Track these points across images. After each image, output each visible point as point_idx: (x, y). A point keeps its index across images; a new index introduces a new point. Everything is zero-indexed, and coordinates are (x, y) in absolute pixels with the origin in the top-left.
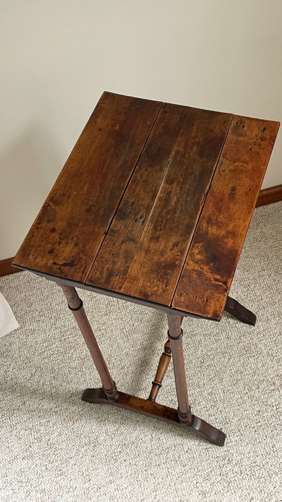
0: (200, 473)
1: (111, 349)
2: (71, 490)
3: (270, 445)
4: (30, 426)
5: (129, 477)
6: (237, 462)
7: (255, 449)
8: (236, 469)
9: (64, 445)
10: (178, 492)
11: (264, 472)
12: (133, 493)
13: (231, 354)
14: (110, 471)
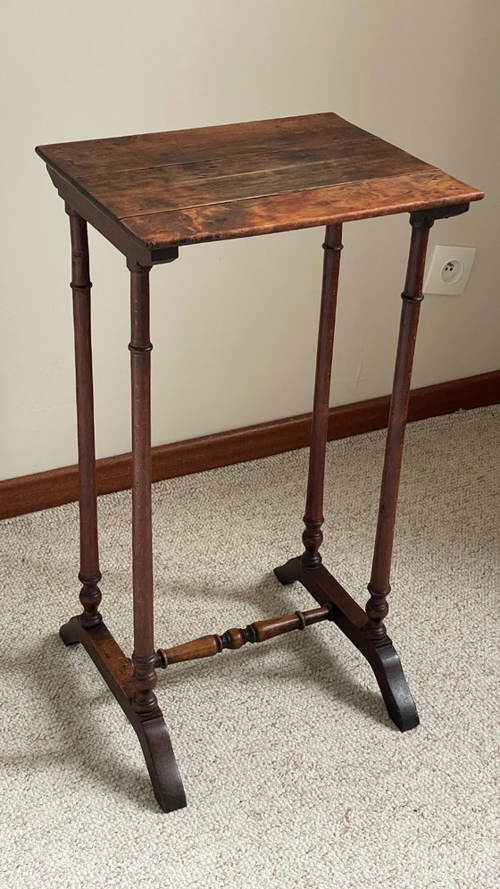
0: (244, 788)
6: (310, 765)
7: (340, 744)
12: (116, 830)
14: (65, 806)
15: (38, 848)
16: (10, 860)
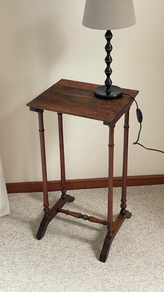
0: (91, 285)
1: (56, 230)
2: (20, 282)
3: (132, 279)
4: (5, 254)
5: (52, 281)
6: (112, 283)
7: (123, 279)
8: (111, 286)
9: (21, 264)
10: (77, 291)
11: (126, 289)
12: (53, 287)
13: (119, 240)
14: (43, 277)
15: (32, 287)
16: (23, 288)
